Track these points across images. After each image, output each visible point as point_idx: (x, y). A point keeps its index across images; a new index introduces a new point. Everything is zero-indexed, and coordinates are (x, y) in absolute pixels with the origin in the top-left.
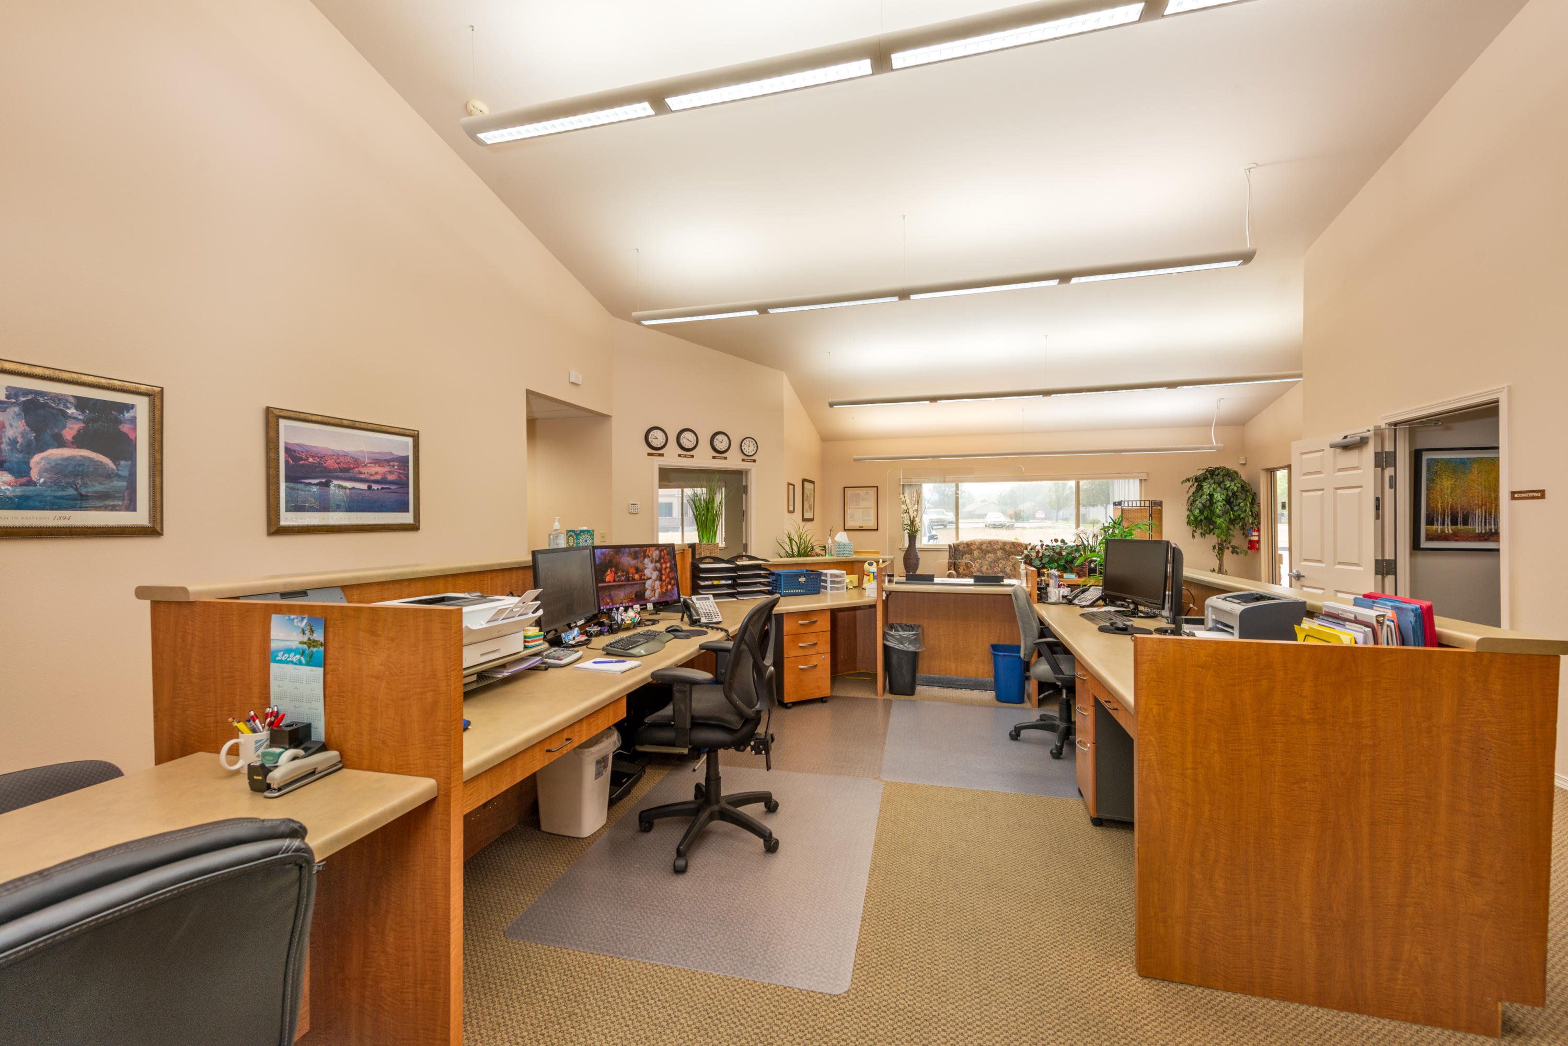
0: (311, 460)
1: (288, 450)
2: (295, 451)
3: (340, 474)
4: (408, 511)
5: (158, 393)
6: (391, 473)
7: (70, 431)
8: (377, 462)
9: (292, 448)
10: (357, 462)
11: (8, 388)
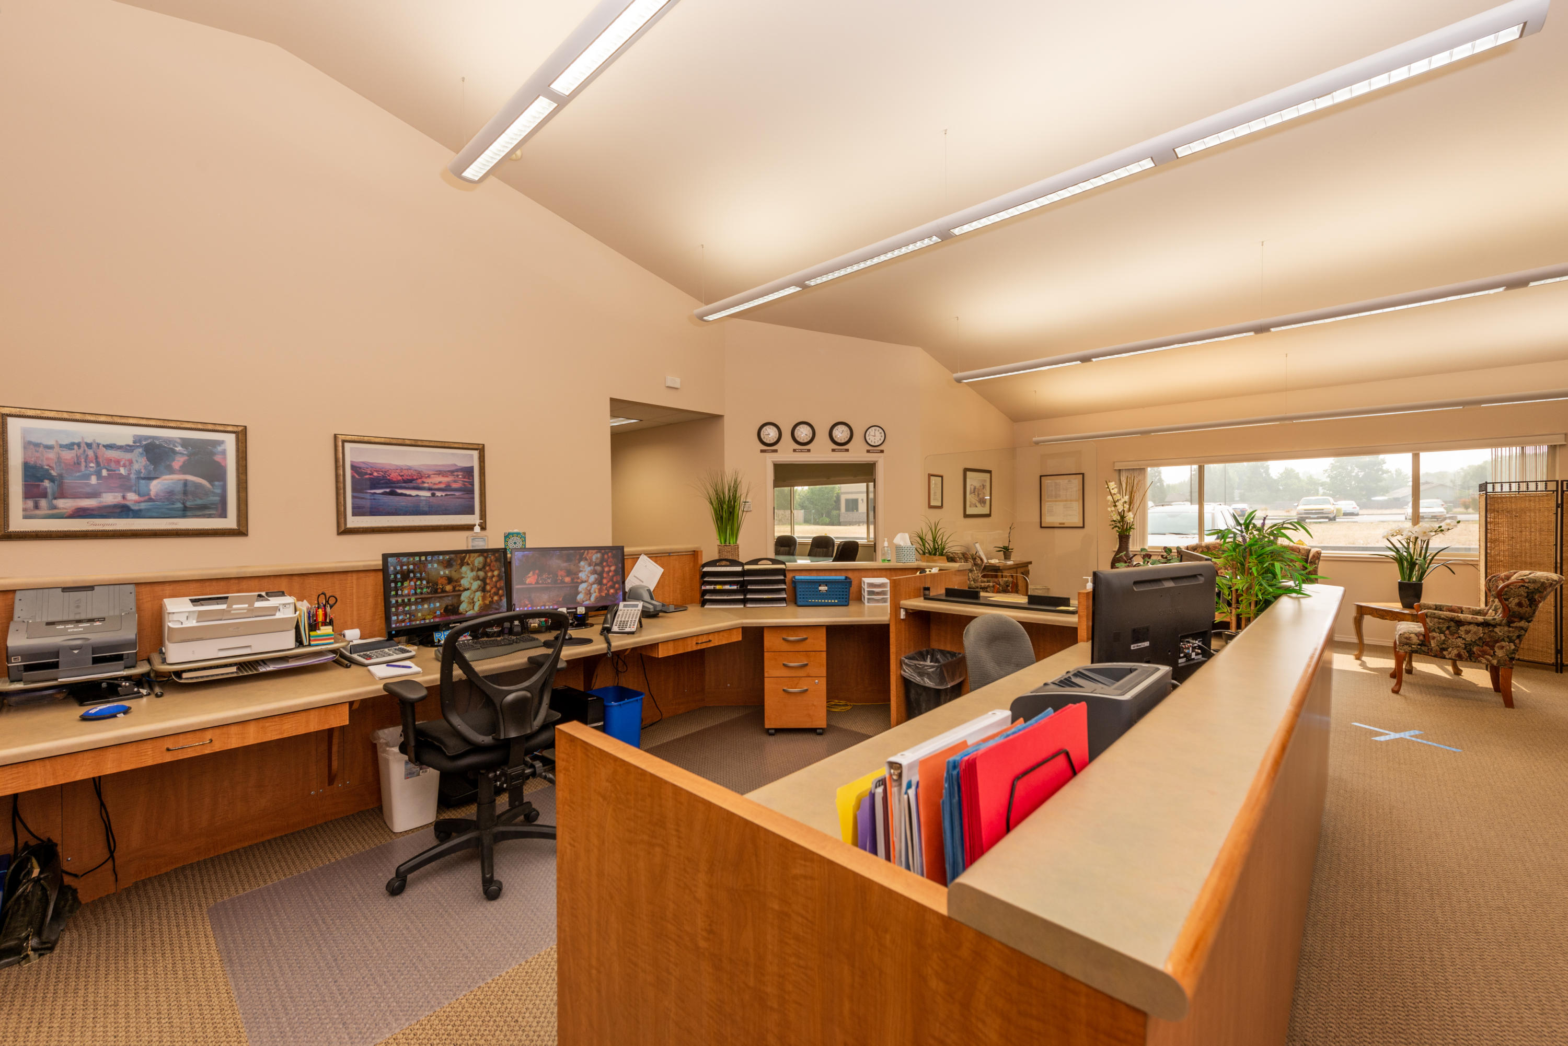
0: (375, 474)
1: (354, 468)
2: (360, 468)
3: (404, 485)
4: (474, 514)
5: (242, 430)
6: (455, 481)
7: (178, 463)
8: (440, 473)
9: (358, 465)
10: (420, 475)
11: (135, 436)
